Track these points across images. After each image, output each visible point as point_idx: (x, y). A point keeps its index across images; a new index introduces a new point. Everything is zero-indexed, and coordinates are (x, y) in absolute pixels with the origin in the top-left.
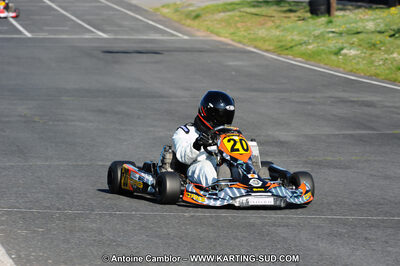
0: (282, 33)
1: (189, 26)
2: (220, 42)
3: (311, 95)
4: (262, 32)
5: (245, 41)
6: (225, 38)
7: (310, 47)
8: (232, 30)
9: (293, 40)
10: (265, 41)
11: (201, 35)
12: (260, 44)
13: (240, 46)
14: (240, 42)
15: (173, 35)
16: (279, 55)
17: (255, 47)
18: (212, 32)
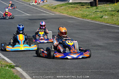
0: (82, 12)
1: (53, 11)
2: (64, 15)
3: (99, 30)
4: (76, 12)
5: (72, 15)
6: (65, 14)
7: (93, 16)
8: (67, 12)
9: (87, 14)
10: (78, 15)
11: (57, 13)
12: (76, 16)
13: (70, 16)
14: (70, 15)
15: (49, 14)
16: (83, 19)
17: (75, 17)
18: (61, 13)
